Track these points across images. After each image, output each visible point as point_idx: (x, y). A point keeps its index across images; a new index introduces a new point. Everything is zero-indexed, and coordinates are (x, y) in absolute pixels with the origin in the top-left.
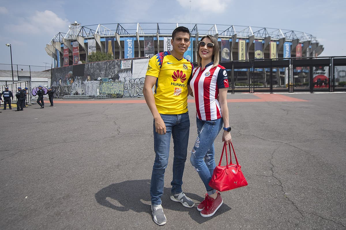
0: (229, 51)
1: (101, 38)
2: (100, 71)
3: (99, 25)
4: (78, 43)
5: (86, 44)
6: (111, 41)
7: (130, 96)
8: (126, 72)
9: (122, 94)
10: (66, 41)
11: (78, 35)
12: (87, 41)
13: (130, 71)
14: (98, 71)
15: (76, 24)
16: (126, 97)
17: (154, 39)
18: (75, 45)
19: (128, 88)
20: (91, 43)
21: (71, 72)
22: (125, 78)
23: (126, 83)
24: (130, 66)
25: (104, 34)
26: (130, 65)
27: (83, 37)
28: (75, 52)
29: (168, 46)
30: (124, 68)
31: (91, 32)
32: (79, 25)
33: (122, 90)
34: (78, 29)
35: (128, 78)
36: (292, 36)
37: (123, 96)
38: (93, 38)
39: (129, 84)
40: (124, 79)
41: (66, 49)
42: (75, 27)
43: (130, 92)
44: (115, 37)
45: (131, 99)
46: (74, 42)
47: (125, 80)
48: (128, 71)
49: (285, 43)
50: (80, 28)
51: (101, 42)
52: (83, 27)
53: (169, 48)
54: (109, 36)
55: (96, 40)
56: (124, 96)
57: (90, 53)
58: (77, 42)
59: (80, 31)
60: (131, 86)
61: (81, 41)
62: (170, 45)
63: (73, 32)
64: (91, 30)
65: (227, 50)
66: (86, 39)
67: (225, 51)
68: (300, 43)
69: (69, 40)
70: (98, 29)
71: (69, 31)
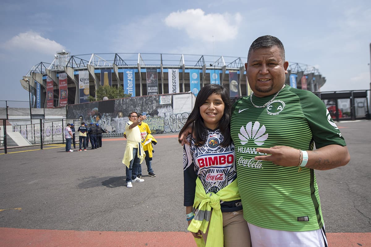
0: (237, 83)
1: (96, 69)
2: (135, 107)
3: (93, 55)
4: (66, 75)
5: (77, 76)
6: (107, 72)
7: (172, 131)
8: (165, 108)
9: (163, 129)
10: (51, 72)
11: (67, 66)
12: (77, 73)
13: (171, 107)
14: (132, 107)
15: (64, 53)
16: (166, 133)
17: (158, 70)
18: (62, 77)
19: (169, 123)
20: (83, 75)
21: (97, 109)
22: (165, 114)
23: (166, 118)
24: (171, 101)
25: (99, 64)
27: (72, 68)
28: (62, 85)
29: (173, 79)
30: (164, 103)
31: (82, 62)
32: (68, 54)
33: (162, 125)
34: (67, 58)
35: (168, 114)
36: (296, 69)
37: (163, 132)
38: (86, 69)
39: (170, 120)
40: (164, 114)
41: (50, 81)
42: (62, 56)
43: (171, 127)
44: (112, 68)
45: (173, 134)
46: (61, 74)
47: (165, 115)
48: (168, 107)
49: (291, 75)
50: (69, 58)
51: (95, 74)
52: (72, 57)
53: (174, 81)
54: (104, 67)
55: (89, 72)
56: (165, 132)
57: (81, 87)
58: (64, 74)
59: (69, 61)
60: (172, 122)
61: (71, 73)
62: (175, 77)
63: (60, 62)
64: (82, 60)
65: (235, 83)
66: (77, 70)
67: (233, 83)
68: (305, 75)
69: (55, 72)
70: (92, 59)
71: (55, 62)
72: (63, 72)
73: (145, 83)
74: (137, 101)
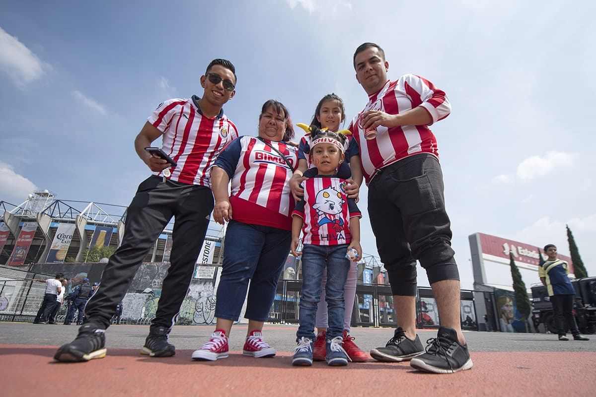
0: (294, 272)
1: (88, 223)
2: (152, 278)
3: (91, 203)
4: (37, 225)
5: (53, 230)
6: (106, 231)
7: (206, 322)
8: (202, 284)
9: (191, 318)
10: (12, 217)
11: (42, 213)
12: (56, 225)
13: (211, 283)
14: (148, 277)
15: (46, 194)
16: (196, 324)
18: (27, 227)
19: (204, 308)
20: (62, 228)
22: (200, 293)
23: (200, 301)
24: (213, 275)
25: (95, 219)
26: (212, 273)
27: (51, 217)
28: (23, 240)
29: (205, 254)
30: (201, 278)
31: (69, 211)
32: (52, 196)
33: (192, 311)
34: (48, 202)
35: (205, 293)
36: (372, 263)
37: (191, 322)
38: (73, 222)
39: (206, 303)
40: (198, 294)
41: (4, 231)
42: (41, 198)
43: (206, 316)
44: (115, 227)
45: (207, 326)
46: (28, 223)
47: (200, 295)
48: (207, 283)
49: (365, 270)
50: (52, 202)
51: (86, 230)
52: (57, 201)
53: (205, 257)
54: (103, 222)
55: (77, 226)
56: (193, 322)
57: (55, 246)
58: (34, 223)
59: (50, 206)
60: (209, 307)
61: (45, 224)
62: (208, 252)
63: (34, 206)
64: (71, 207)
65: (292, 271)
66: (57, 221)
67: (290, 271)
68: (382, 272)
69: (19, 218)
70: (89, 209)
71: (26, 204)
72: (34, 220)
73: (161, 255)
74: (158, 270)
